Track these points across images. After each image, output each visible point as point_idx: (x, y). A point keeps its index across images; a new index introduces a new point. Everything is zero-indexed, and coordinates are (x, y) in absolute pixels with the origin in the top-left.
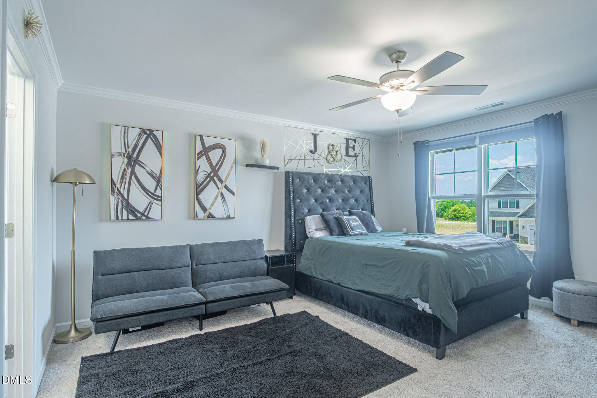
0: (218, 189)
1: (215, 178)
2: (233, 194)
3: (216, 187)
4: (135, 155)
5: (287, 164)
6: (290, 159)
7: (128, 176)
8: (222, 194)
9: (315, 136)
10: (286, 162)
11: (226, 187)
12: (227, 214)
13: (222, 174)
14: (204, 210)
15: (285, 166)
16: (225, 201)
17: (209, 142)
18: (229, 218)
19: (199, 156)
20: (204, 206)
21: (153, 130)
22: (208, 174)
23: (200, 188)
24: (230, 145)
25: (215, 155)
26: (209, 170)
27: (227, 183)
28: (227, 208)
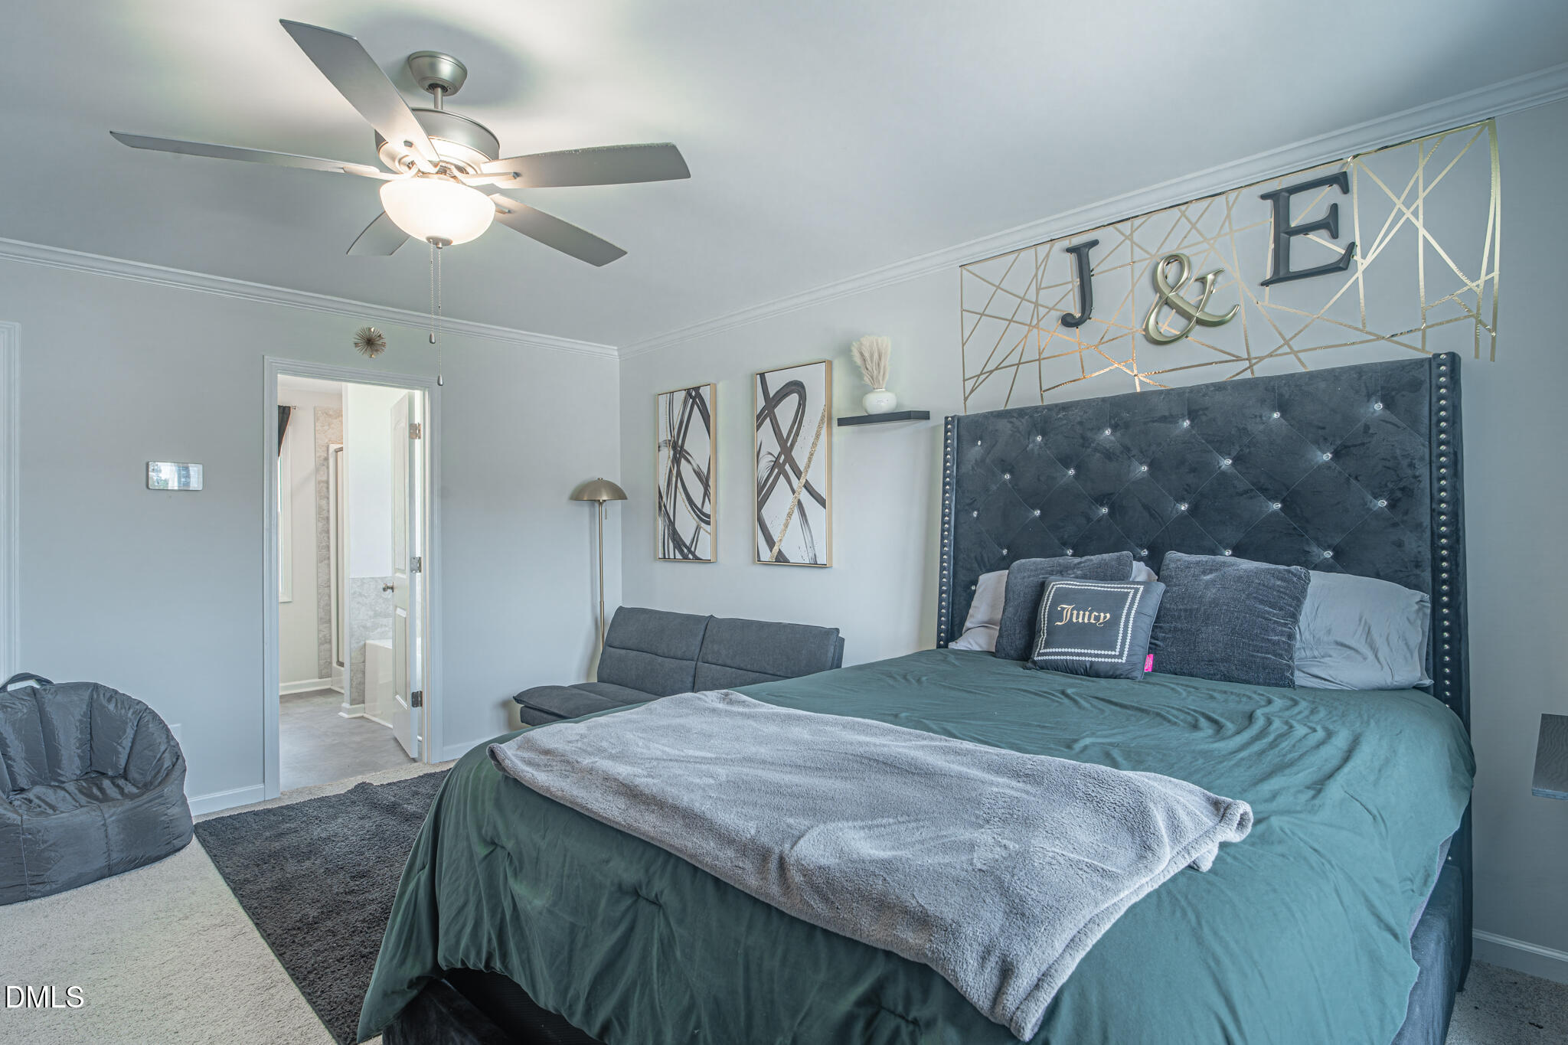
0: (794, 492)
1: (787, 467)
2: (822, 502)
3: (788, 486)
4: (680, 442)
5: (972, 391)
6: (981, 374)
7: (674, 479)
8: (800, 503)
9: (1080, 253)
10: (969, 384)
11: (807, 486)
12: (811, 555)
13: (800, 455)
14: (771, 543)
15: (966, 399)
16: (807, 521)
17: (775, 384)
18: (814, 565)
19: (760, 419)
20: (769, 533)
21: (699, 387)
22: (774, 459)
23: (763, 493)
24: (814, 380)
25: (786, 411)
26: (776, 450)
27: (810, 476)
28: (810, 539)
